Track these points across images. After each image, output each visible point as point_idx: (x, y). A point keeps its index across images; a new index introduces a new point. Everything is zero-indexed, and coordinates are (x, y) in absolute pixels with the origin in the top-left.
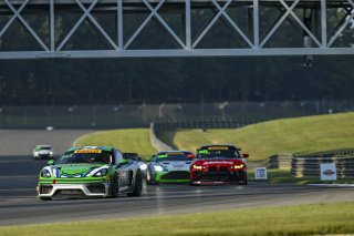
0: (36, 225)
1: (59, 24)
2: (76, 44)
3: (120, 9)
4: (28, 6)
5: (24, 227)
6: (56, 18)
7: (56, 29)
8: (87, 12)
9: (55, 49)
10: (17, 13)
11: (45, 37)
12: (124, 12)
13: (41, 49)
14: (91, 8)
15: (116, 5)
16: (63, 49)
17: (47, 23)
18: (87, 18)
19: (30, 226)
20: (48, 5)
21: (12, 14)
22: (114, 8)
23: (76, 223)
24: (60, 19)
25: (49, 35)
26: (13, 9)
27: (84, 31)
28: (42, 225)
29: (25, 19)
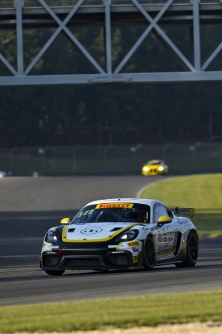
0: (90, 301)
1: (117, 39)
2: (139, 64)
3: (196, 18)
4: (76, 15)
5: (75, 303)
6: (113, 32)
7: (113, 45)
8: (153, 23)
9: (113, 70)
10: (62, 25)
11: (100, 56)
12: (202, 22)
13: (95, 71)
14: (158, 17)
15: (191, 13)
16: (122, 71)
17: (101, 37)
18: (154, 31)
19: (83, 301)
20: (103, 14)
21: (57, 25)
22: (189, 17)
23: (143, 297)
24: (118, 32)
25: (104, 54)
26: (57, 20)
27: (150, 47)
28: (98, 300)
29: (72, 32)
